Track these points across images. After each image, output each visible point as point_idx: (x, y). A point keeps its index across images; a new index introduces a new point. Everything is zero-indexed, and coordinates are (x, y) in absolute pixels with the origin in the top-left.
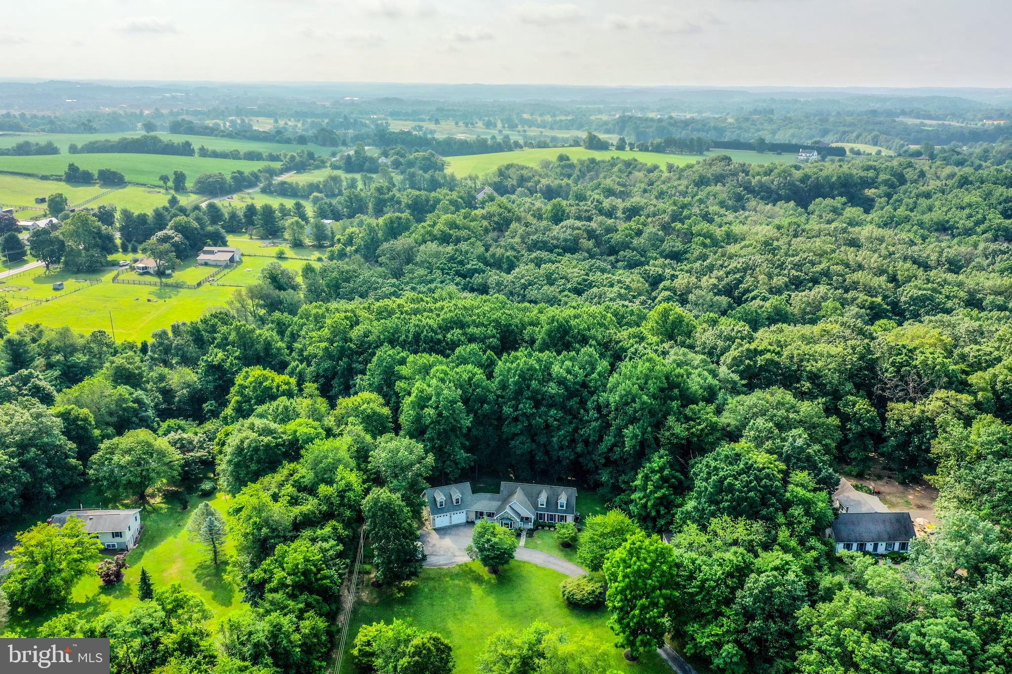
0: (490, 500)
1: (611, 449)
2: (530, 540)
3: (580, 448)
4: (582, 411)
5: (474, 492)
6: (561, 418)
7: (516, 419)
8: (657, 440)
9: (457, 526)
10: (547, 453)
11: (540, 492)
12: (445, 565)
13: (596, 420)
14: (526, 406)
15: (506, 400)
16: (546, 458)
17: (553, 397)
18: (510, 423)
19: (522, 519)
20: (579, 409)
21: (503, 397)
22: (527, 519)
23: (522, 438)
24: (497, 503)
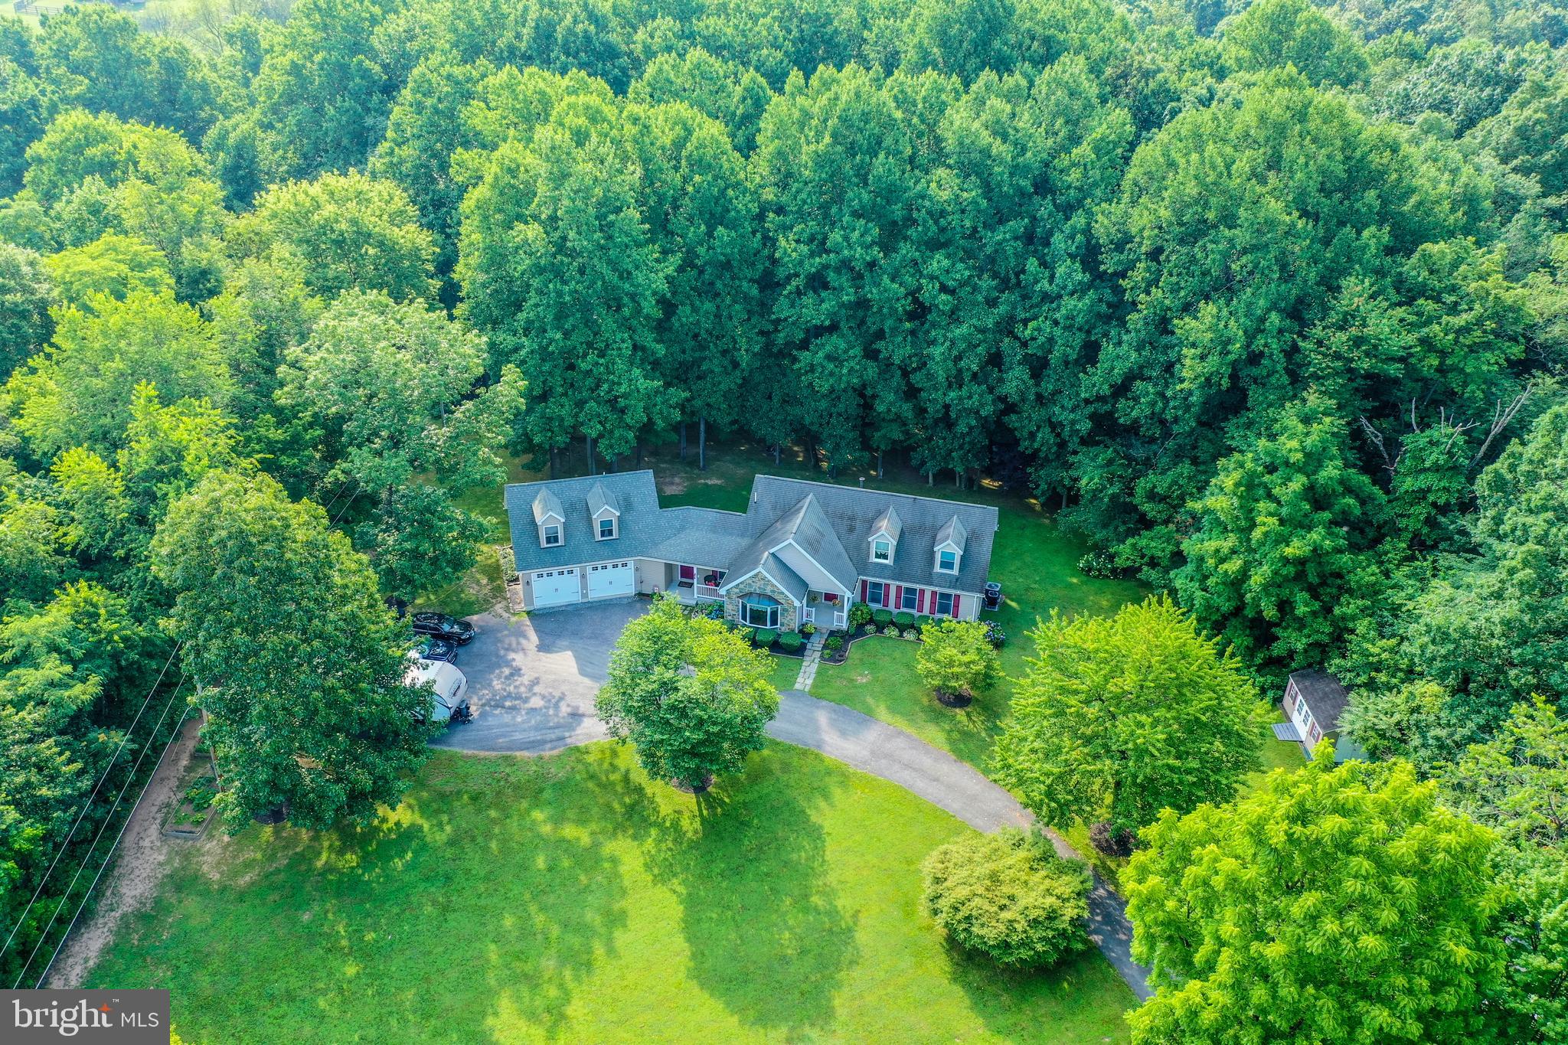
0: (714, 529)
1: (1122, 389)
2: (832, 669)
3: (1015, 380)
4: (1032, 265)
5: (665, 502)
6: (963, 284)
7: (818, 282)
8: (1296, 359)
9: (605, 606)
10: (912, 393)
11: (879, 513)
13: (1081, 290)
14: (853, 240)
15: (788, 220)
16: (907, 409)
17: (943, 213)
18: (799, 293)
19: (812, 598)
20: (1021, 257)
21: (780, 210)
22: (830, 597)
23: (834, 343)
24: (733, 543)
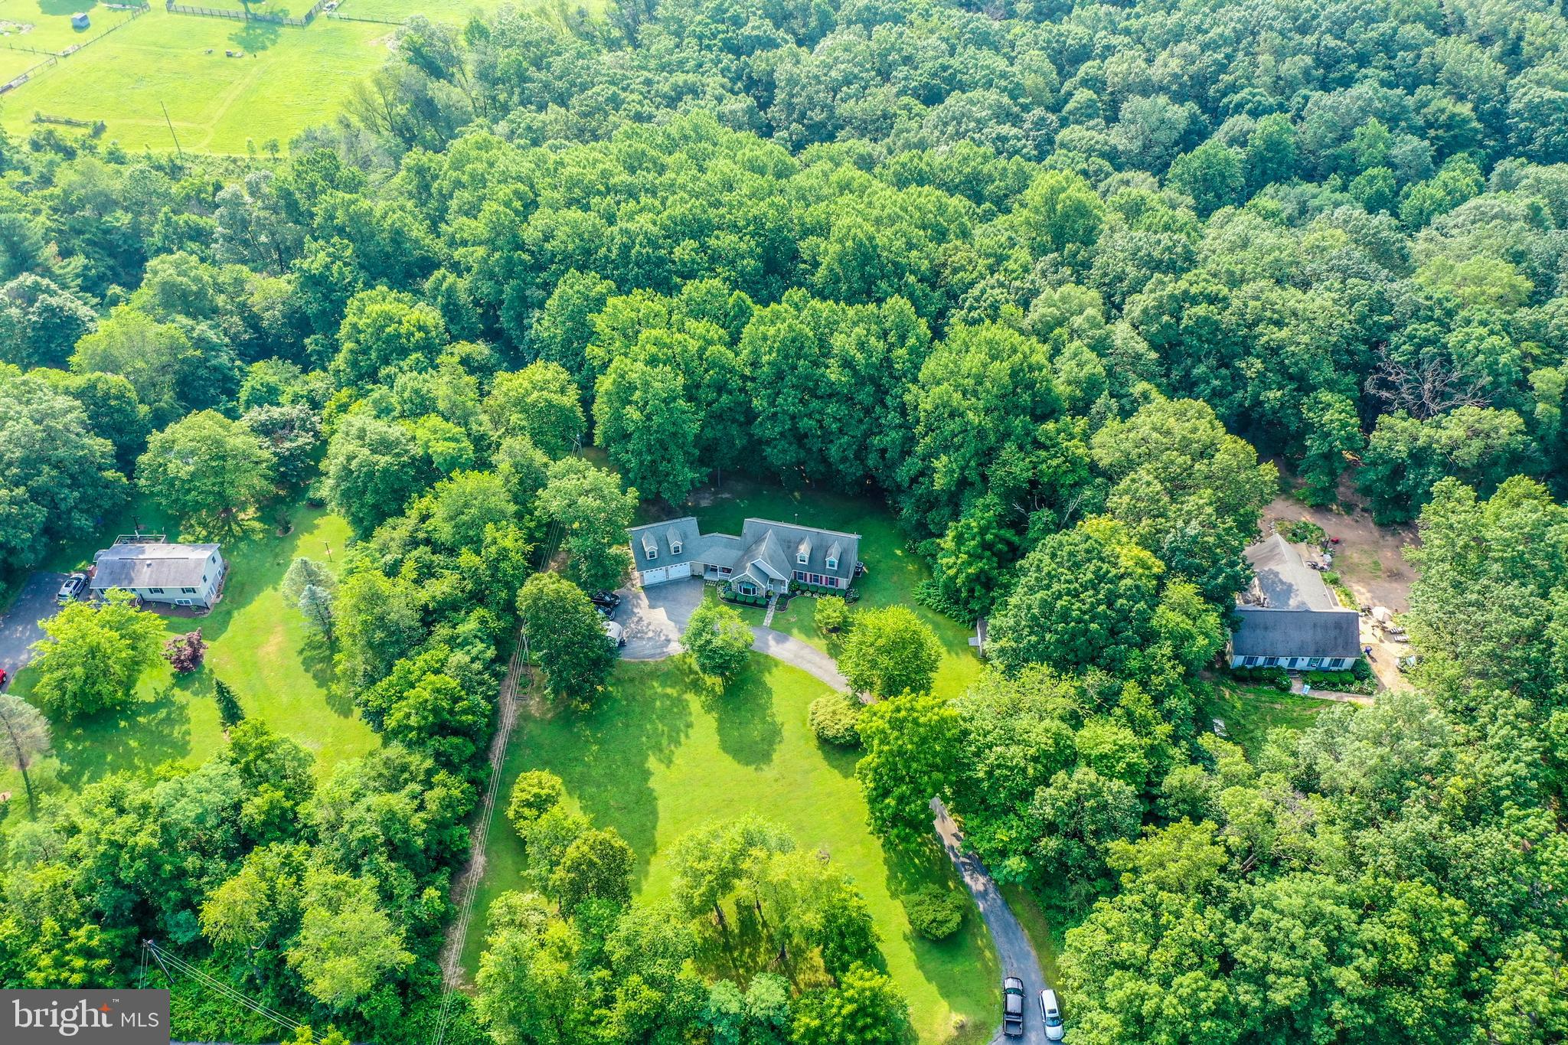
0: (726, 544)
2: (780, 614)
4: (878, 409)
5: (702, 533)
6: (845, 416)
7: (773, 418)
8: (984, 478)
9: (677, 582)
11: (802, 537)
12: (652, 656)
13: (898, 428)
14: (788, 401)
15: (757, 386)
17: (833, 385)
18: (763, 422)
19: (771, 581)
21: (753, 379)
22: (779, 580)
24: (735, 554)
